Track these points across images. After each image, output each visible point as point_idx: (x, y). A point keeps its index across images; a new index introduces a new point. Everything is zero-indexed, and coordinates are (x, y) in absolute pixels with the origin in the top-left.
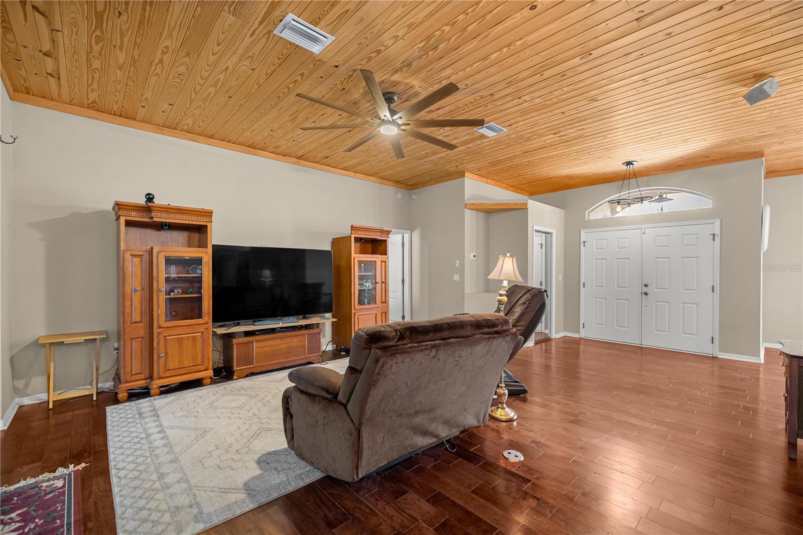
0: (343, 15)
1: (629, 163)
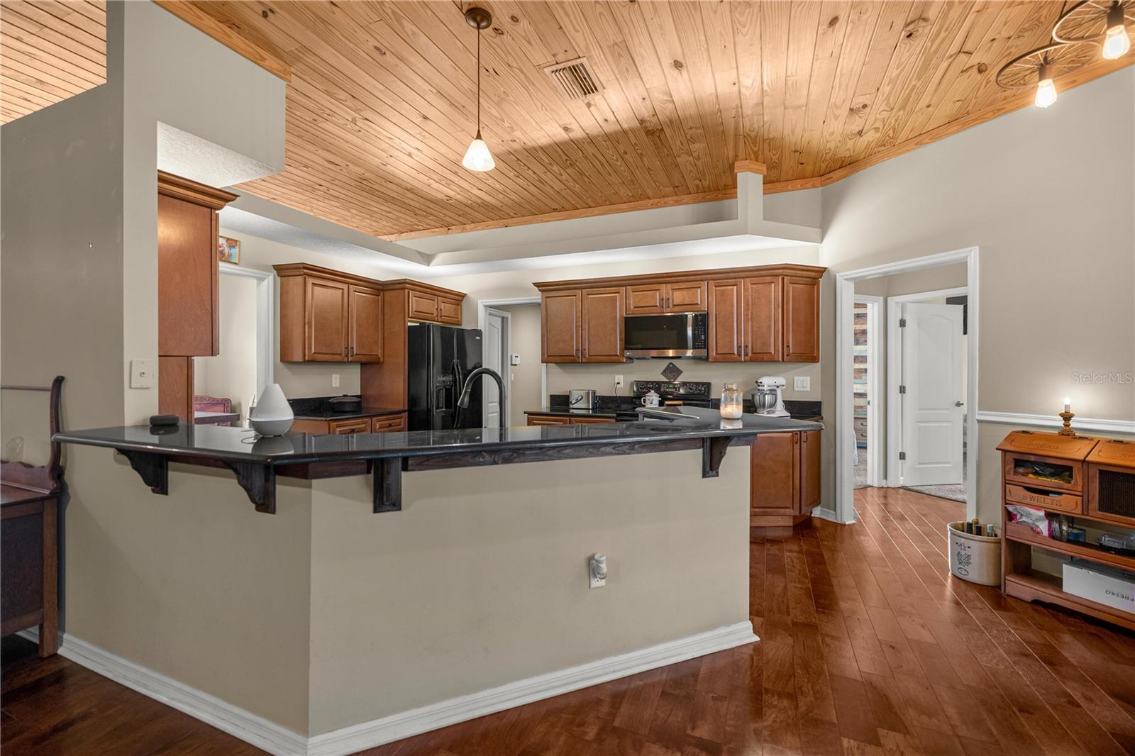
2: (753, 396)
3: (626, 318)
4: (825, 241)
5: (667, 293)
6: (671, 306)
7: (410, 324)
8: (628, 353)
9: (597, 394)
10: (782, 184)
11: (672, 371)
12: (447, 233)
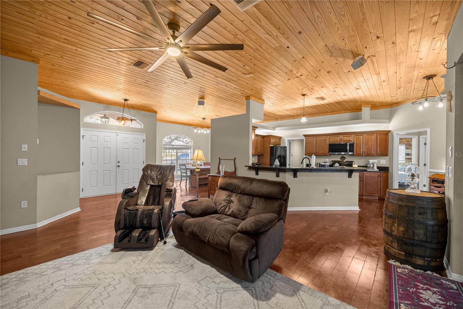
0: (258, 19)
1: (126, 100)
2: (367, 165)
3: (329, 144)
4: (390, 123)
5: (342, 137)
6: (343, 141)
7: (271, 145)
8: (330, 153)
9: (320, 164)
10: (378, 108)
11: (343, 158)
12: (277, 121)
